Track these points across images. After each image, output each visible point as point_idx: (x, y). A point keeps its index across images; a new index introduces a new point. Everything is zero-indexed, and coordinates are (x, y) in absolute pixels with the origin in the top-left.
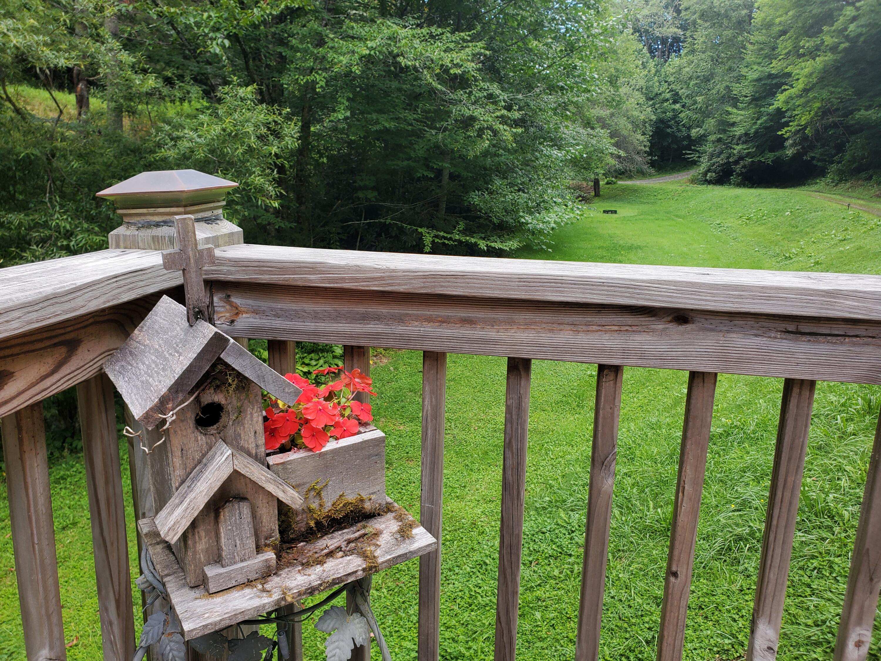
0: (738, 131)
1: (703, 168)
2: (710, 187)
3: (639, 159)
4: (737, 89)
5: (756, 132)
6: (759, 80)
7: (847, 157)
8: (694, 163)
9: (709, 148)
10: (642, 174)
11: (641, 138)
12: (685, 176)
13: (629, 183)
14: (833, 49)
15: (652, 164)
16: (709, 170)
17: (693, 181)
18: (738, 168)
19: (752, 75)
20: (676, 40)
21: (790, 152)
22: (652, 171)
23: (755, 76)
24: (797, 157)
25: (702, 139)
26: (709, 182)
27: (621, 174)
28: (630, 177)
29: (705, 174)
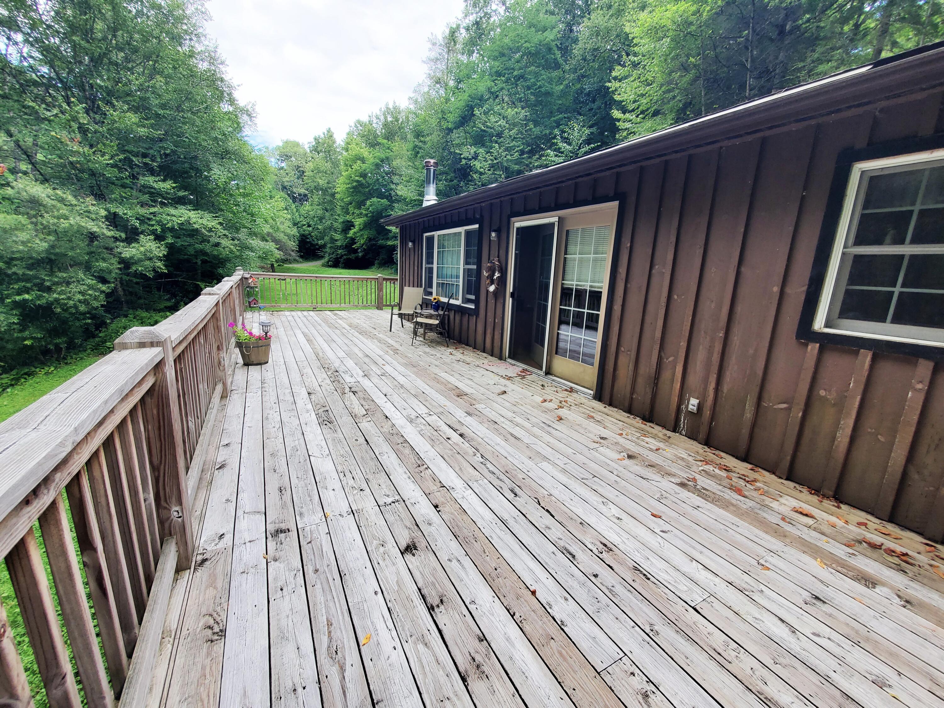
0: (339, 243)
1: (326, 259)
2: (330, 269)
3: (293, 253)
4: (336, 225)
5: (346, 245)
6: (343, 222)
7: (381, 258)
8: (322, 257)
9: (328, 250)
10: (295, 261)
11: (294, 244)
12: (319, 263)
13: (290, 266)
14: (366, 215)
15: (301, 257)
16: (329, 261)
17: (323, 265)
18: (342, 260)
19: (341, 220)
20: (305, 195)
21: (360, 255)
22: (301, 260)
23: (342, 220)
24: (363, 256)
25: (324, 246)
26: (330, 266)
27: (285, 261)
28: (290, 263)
29: (328, 262)
